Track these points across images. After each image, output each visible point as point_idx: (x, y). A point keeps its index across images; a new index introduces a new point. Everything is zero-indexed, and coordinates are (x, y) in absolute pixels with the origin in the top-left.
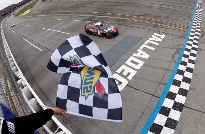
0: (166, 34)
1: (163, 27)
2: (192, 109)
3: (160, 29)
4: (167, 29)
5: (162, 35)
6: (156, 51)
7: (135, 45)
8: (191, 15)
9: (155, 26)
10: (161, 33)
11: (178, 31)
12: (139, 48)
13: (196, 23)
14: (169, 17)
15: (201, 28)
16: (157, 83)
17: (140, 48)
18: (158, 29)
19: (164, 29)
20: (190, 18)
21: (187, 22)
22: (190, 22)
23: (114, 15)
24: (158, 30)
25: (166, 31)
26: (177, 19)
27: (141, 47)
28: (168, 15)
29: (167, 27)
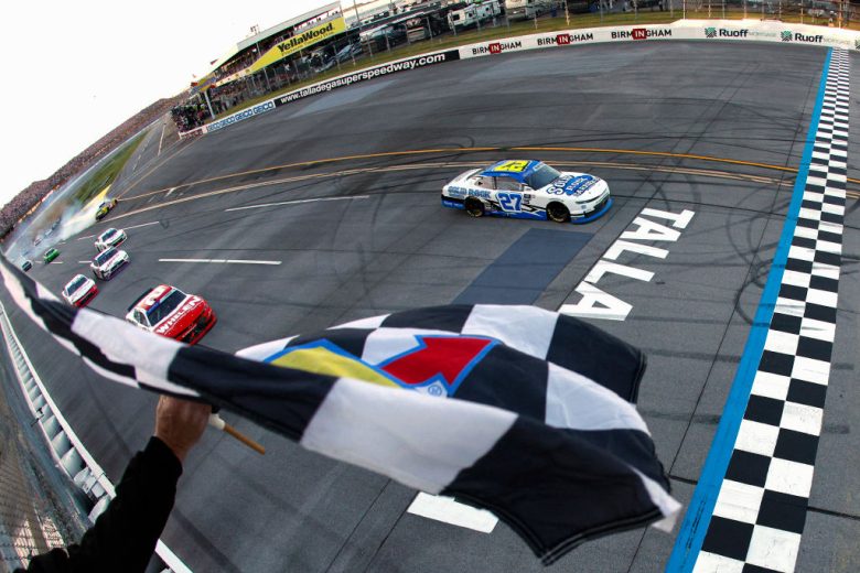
0: (696, 206)
1: (684, 179)
2: (845, 516)
3: (667, 187)
4: (700, 186)
5: (679, 211)
6: (658, 283)
7: (566, 269)
8: (801, 119)
9: (646, 180)
10: (673, 205)
11: (749, 190)
12: (582, 279)
13: (826, 151)
14: (706, 135)
15: (849, 171)
16: (678, 418)
17: (587, 279)
18: (659, 190)
19: (687, 187)
20: (796, 132)
21: (788, 148)
22: (798, 147)
23: (462, 153)
24: (662, 192)
25: (696, 194)
26: (743, 142)
27: (592, 273)
28: (699, 128)
29: (697, 179)
